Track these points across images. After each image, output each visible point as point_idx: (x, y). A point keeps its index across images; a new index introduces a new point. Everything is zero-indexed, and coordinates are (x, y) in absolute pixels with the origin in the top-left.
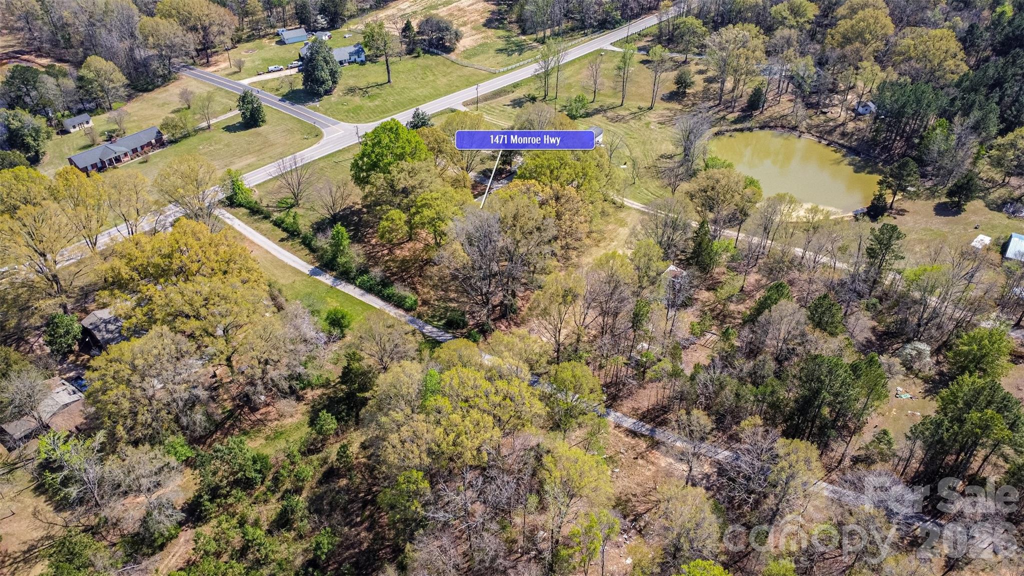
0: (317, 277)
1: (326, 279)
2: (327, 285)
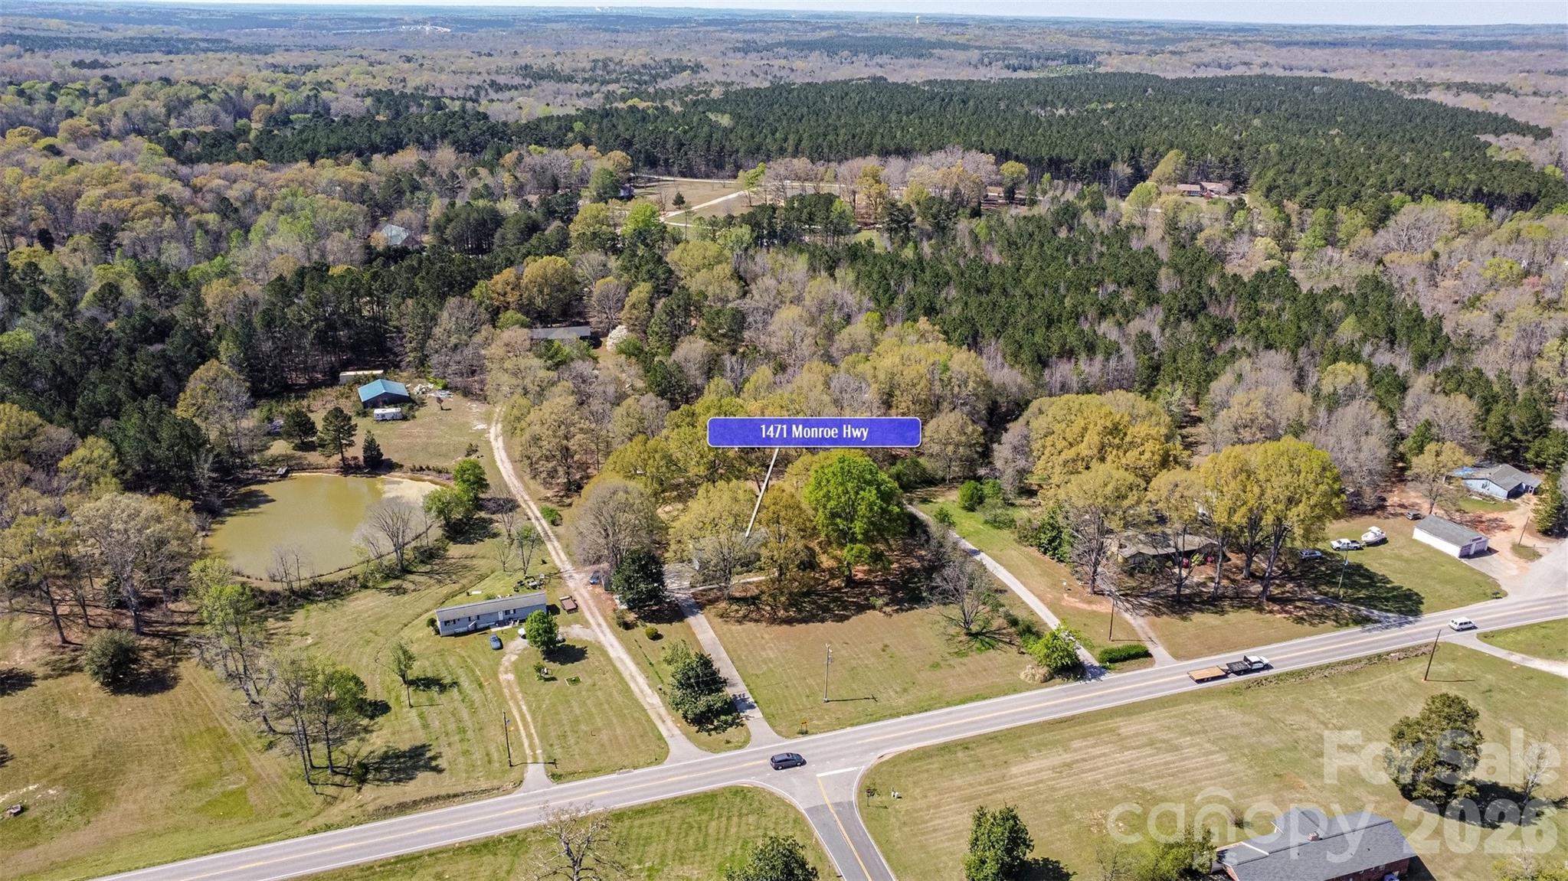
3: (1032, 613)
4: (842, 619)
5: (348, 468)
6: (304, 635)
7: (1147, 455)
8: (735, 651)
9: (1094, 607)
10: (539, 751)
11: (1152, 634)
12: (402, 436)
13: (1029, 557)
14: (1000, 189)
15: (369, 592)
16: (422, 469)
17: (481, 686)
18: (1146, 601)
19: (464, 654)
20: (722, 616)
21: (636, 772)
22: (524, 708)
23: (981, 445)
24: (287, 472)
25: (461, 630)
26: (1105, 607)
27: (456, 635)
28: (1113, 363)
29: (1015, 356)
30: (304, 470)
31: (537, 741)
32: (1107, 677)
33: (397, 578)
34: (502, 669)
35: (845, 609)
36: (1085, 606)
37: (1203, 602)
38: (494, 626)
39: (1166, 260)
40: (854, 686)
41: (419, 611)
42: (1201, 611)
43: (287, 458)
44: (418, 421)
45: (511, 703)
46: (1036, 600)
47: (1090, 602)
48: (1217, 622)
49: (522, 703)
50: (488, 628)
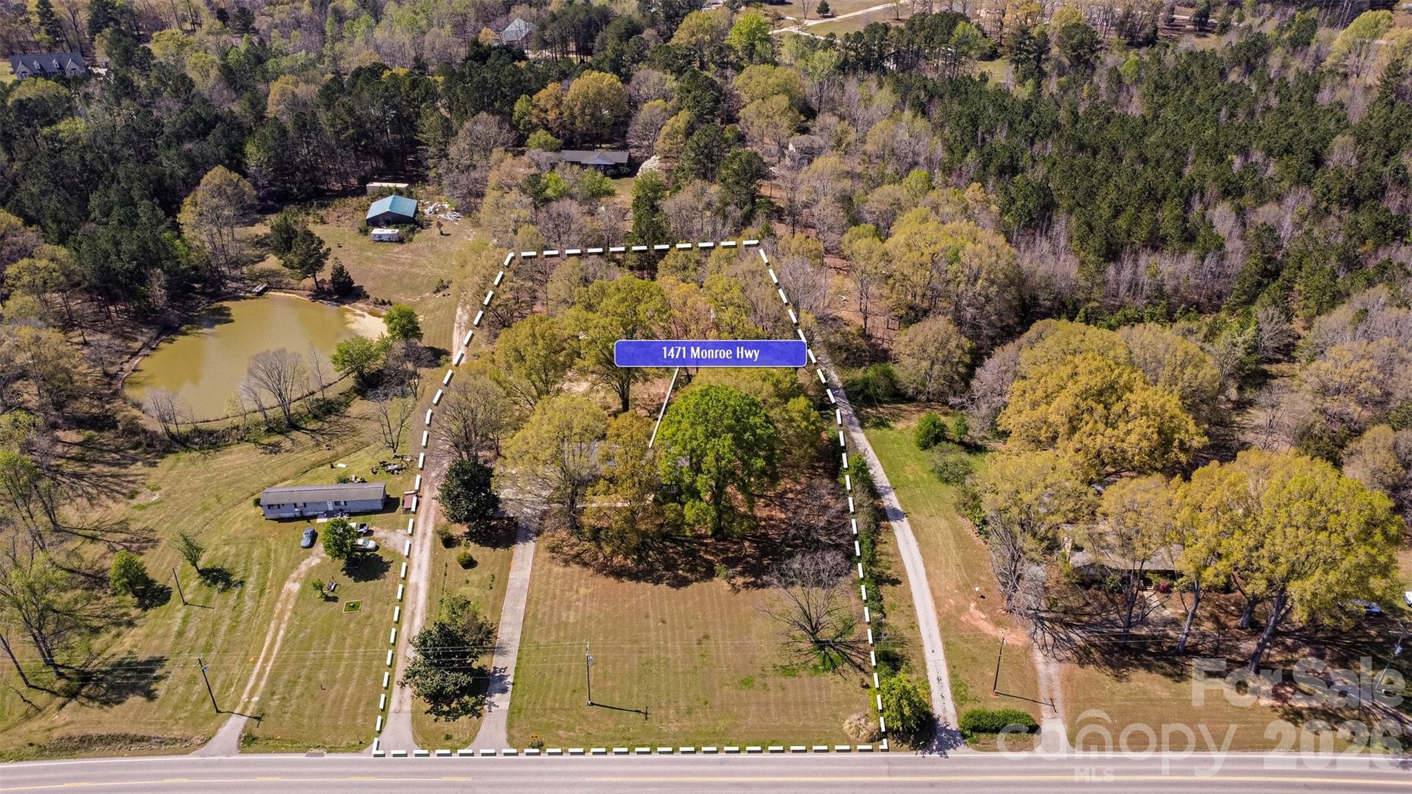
0: (899, 508)
1: (891, 501)
2: (897, 494)
3: (914, 626)
4: (680, 583)
5: (319, 294)
6: (155, 489)
7: (1133, 438)
8: (537, 603)
9: (1000, 633)
10: (255, 699)
11: (1058, 695)
12: (388, 262)
13: (959, 535)
14: (1191, 11)
15: (248, 445)
16: (384, 303)
17: (262, 592)
18: (1078, 637)
19: (273, 547)
20: (553, 550)
21: (328, 757)
22: (282, 632)
23: (966, 366)
24: (265, 289)
25: (287, 515)
26: (1015, 637)
27: (281, 520)
28: (1210, 262)
29: (1082, 240)
30: (280, 289)
31: (263, 683)
32: (962, 752)
33: (281, 433)
34: (294, 575)
35: (692, 570)
36: (988, 628)
37: (1160, 655)
38: (322, 516)
39: (1355, 120)
40: (635, 689)
41: (276, 478)
42: (1149, 668)
43: (274, 273)
44: (412, 246)
45: (272, 625)
46: (930, 604)
47: (999, 624)
48: (1165, 694)
49: (284, 626)
50: (315, 517)
